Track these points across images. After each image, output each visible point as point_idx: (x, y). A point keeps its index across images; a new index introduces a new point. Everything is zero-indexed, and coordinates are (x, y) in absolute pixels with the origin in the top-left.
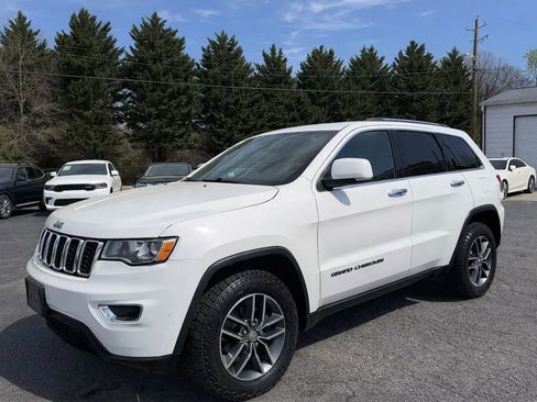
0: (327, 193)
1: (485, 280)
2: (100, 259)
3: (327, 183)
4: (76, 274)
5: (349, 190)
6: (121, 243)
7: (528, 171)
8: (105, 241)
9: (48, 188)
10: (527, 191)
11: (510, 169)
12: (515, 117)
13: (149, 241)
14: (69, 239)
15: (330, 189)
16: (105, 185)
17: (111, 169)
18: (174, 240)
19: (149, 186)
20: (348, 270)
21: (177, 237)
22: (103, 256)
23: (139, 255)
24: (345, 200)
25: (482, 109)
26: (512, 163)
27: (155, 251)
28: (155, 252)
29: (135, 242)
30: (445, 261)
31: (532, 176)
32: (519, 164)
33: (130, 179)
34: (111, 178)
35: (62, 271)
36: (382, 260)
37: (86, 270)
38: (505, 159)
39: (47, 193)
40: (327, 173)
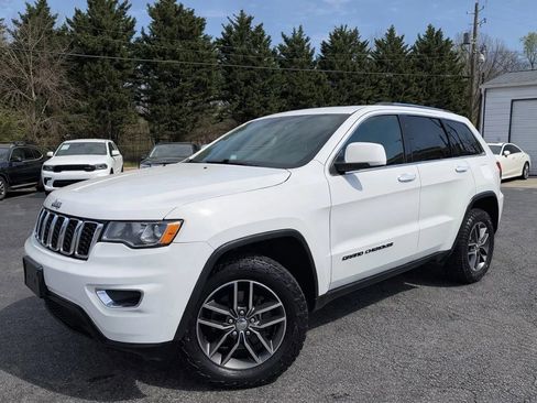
0: (340, 177)
1: (482, 264)
2: (100, 240)
3: (340, 167)
4: (73, 256)
5: (360, 175)
6: (124, 225)
7: (522, 157)
8: (106, 222)
9: (46, 168)
10: (522, 178)
11: (504, 154)
12: (513, 101)
13: (152, 223)
14: (67, 219)
15: (342, 173)
16: (104, 166)
17: (111, 149)
18: (179, 223)
19: (153, 167)
20: (359, 254)
21: (182, 221)
22: (104, 238)
23: (143, 237)
24: (357, 185)
25: (483, 92)
26: (506, 148)
27: (158, 233)
28: (159, 235)
29: (139, 225)
30: (448, 246)
31: (527, 162)
32: (513, 150)
33: (133, 159)
34: (112, 159)
35: (59, 252)
36: (391, 244)
37: (84, 251)
38: (500, 144)
39: (46, 174)
40: (340, 157)
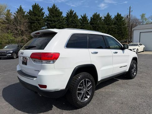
10: (143, 51)
11: (139, 46)
12: (140, 33)
25: (133, 30)
31: (144, 48)
32: (141, 45)
38: (138, 43)
